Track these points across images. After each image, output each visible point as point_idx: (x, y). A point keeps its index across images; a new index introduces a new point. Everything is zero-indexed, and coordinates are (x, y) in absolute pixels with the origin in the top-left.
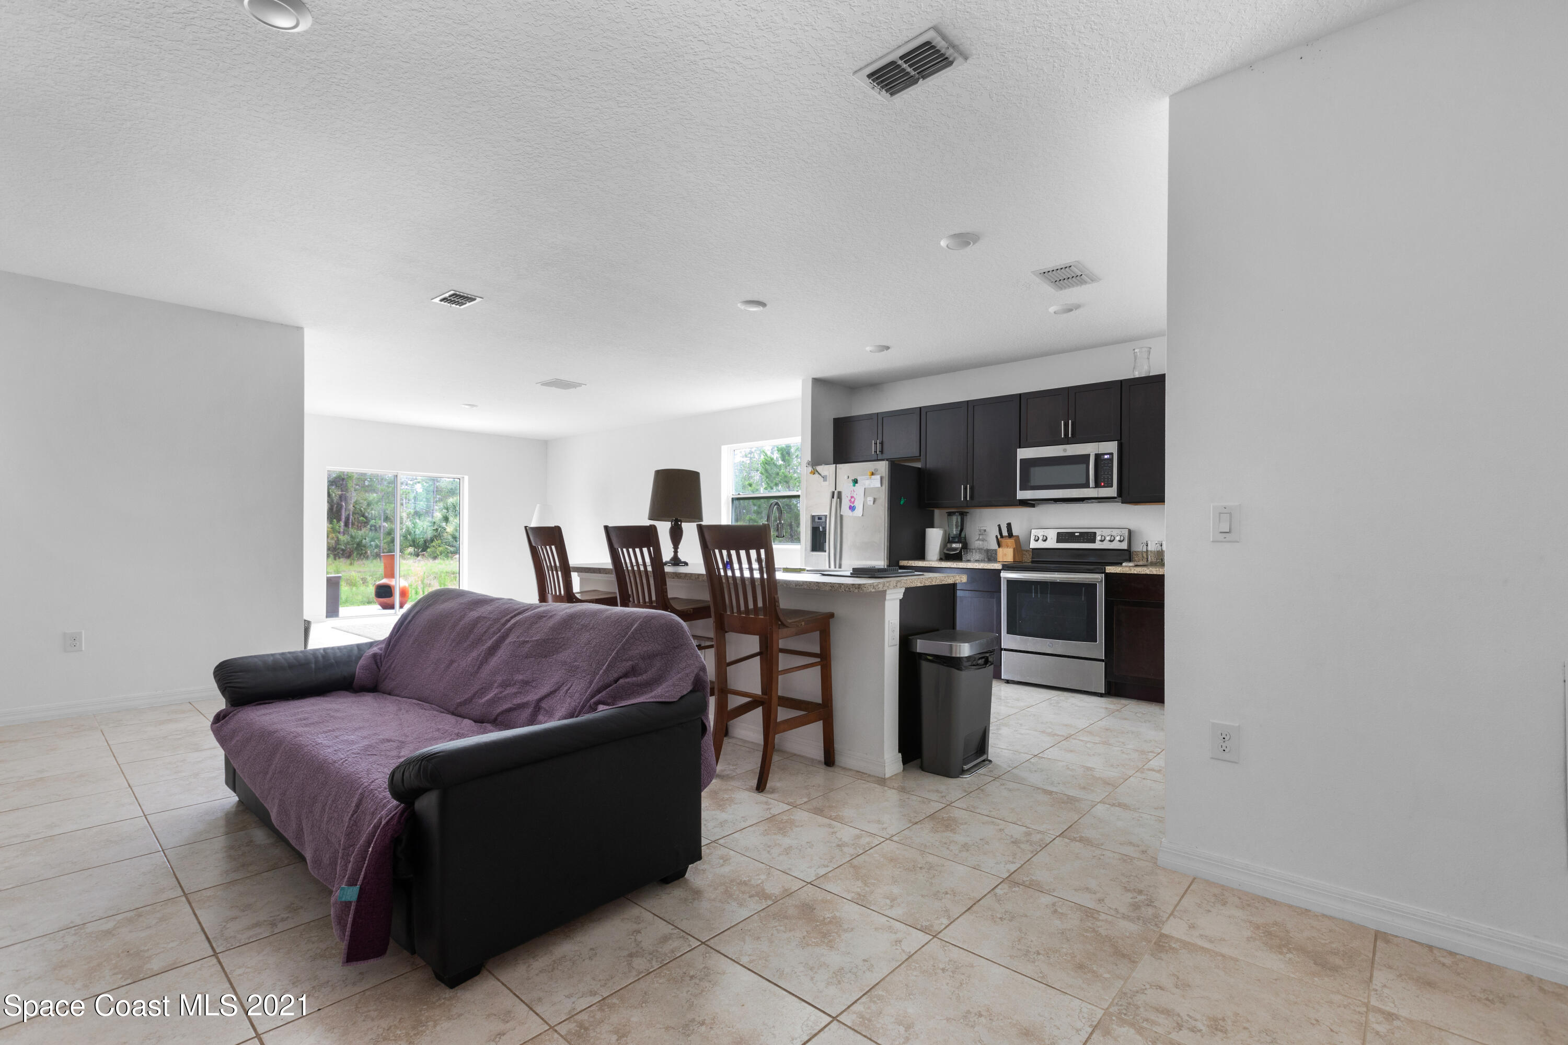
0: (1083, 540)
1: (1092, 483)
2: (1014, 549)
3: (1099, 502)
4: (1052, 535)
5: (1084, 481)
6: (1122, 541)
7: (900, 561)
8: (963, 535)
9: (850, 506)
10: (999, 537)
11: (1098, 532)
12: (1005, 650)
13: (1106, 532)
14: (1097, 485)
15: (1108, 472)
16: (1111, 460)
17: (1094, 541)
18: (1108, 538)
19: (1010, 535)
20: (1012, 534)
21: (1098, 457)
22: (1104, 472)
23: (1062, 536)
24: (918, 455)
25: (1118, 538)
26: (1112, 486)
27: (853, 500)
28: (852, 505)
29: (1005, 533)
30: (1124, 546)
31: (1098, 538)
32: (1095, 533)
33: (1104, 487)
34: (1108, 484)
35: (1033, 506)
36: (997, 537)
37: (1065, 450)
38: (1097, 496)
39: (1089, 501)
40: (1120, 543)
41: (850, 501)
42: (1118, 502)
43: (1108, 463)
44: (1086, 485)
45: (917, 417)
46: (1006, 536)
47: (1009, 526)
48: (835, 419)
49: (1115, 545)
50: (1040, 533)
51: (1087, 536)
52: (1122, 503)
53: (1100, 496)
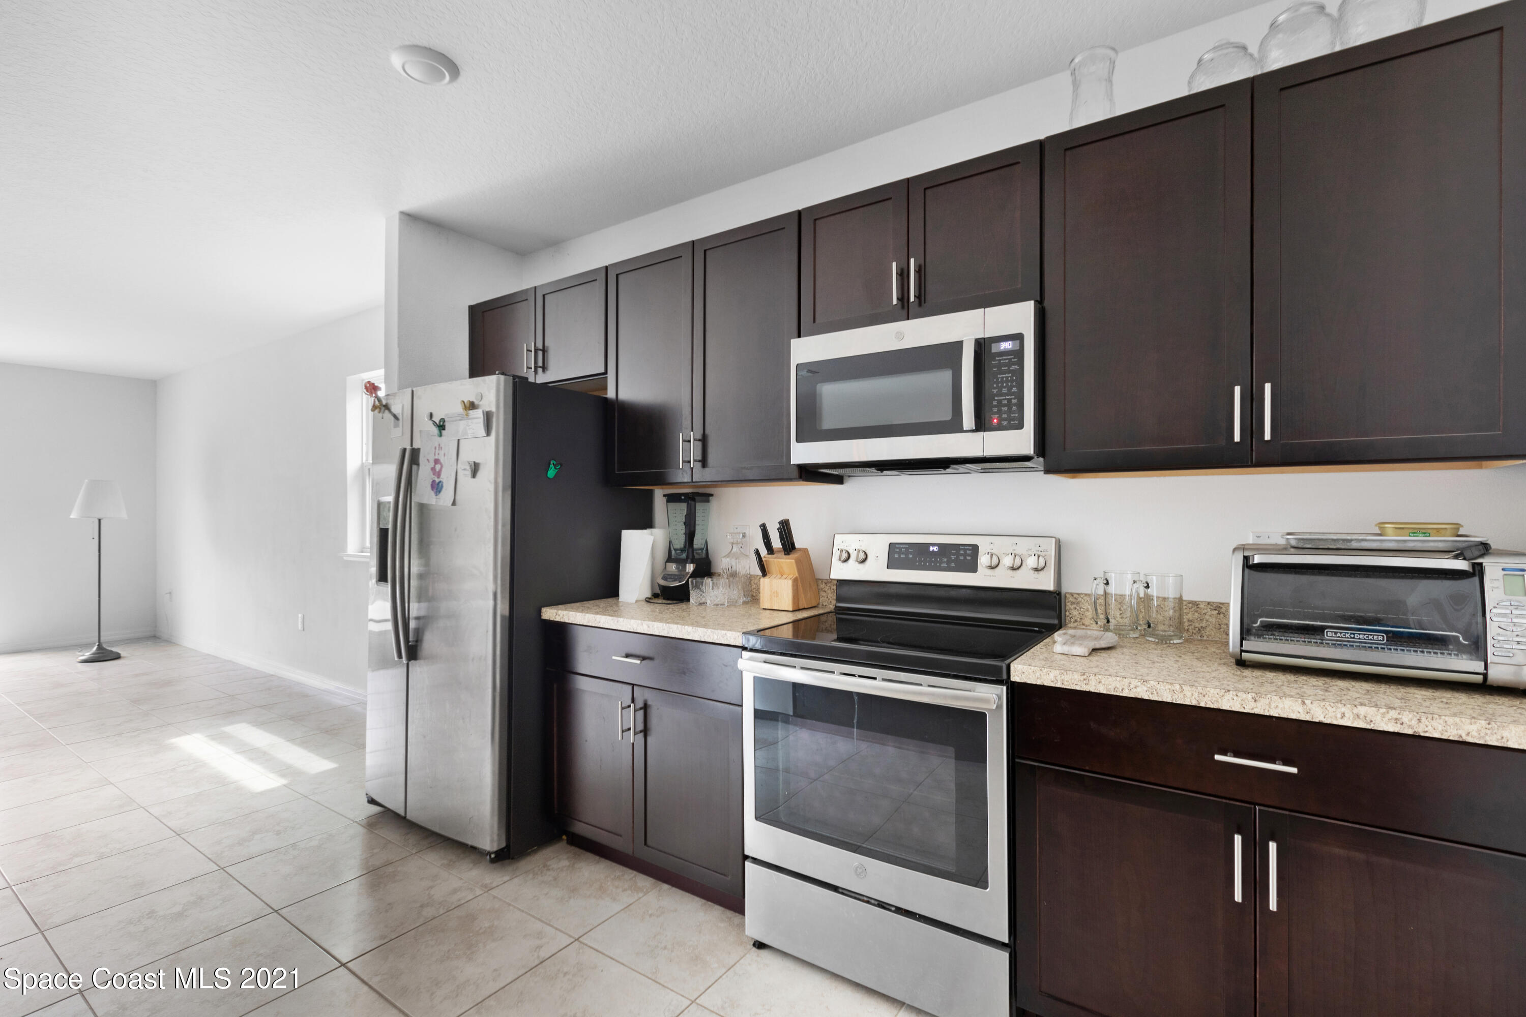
0: (948, 563)
1: (968, 419)
2: (795, 581)
3: (985, 471)
4: (878, 548)
5: (946, 415)
6: (1042, 569)
7: (544, 610)
8: (698, 543)
9: (434, 481)
10: (763, 552)
11: (984, 546)
12: (755, 861)
13: (1002, 546)
14: (981, 425)
15: (1010, 388)
16: (1019, 354)
17: (972, 567)
18: (1007, 561)
19: (789, 546)
20: (793, 545)
21: (982, 346)
22: (1000, 389)
23: (900, 553)
24: (603, 371)
25: (1031, 562)
26: (1020, 426)
27: (438, 467)
28: (437, 480)
29: (776, 543)
30: (1046, 583)
31: (983, 560)
32: (975, 548)
33: (999, 428)
34: (1009, 419)
35: (839, 480)
36: (757, 553)
37: (900, 336)
38: (979, 454)
39: (962, 468)
40: (1036, 574)
41: (433, 469)
42: (1031, 469)
43: (1011, 363)
44: (954, 426)
45: (599, 287)
46: (779, 551)
47: (785, 528)
48: (469, 306)
49: (1025, 580)
50: (852, 543)
51: (958, 555)
52: (1048, 471)
53: (990, 452)
